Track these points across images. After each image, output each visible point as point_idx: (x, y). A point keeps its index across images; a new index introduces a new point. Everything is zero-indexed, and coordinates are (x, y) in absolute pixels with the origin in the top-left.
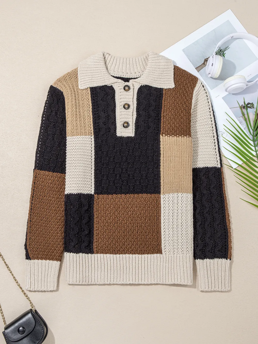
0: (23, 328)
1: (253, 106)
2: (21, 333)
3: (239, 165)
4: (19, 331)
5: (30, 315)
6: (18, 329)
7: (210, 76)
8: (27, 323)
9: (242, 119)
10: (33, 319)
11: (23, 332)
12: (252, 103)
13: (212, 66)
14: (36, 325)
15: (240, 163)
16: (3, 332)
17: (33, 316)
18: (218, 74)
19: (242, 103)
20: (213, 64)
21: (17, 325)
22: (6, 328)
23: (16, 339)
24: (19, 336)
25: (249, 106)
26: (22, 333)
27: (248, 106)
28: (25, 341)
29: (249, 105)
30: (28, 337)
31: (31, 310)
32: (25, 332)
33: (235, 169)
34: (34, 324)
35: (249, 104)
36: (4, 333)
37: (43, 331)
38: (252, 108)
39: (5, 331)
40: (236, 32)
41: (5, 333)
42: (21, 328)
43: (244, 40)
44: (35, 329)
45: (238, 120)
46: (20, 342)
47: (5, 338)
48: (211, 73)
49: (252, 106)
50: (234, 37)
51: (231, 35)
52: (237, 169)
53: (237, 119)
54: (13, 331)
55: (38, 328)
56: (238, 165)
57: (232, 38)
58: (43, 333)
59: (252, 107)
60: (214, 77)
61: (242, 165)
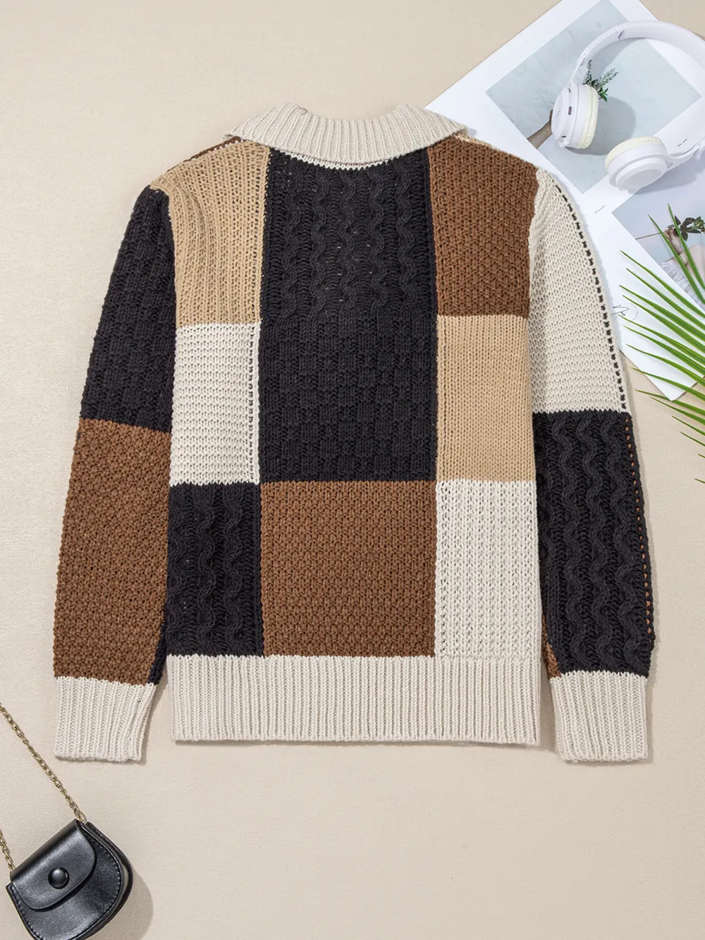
0: (64, 871)
1: (702, 225)
2: (57, 886)
3: (687, 390)
4: (51, 880)
5: (78, 837)
6: (47, 874)
7: (566, 142)
8: (75, 857)
9: (673, 265)
10: (86, 845)
11: (64, 882)
12: (699, 219)
13: (570, 113)
14: (98, 860)
15: (689, 383)
16: (7, 887)
17: (85, 836)
18: (589, 135)
19: (666, 223)
20: (570, 108)
21: (44, 863)
22: (16, 876)
23: (47, 903)
24: (54, 893)
25: (691, 228)
26: (62, 885)
27: (688, 226)
28: (70, 905)
29: (692, 225)
30: (79, 893)
31: (77, 822)
32: (70, 882)
33: (674, 402)
34: (92, 857)
35: (689, 221)
36: (9, 889)
37: (120, 875)
38: (699, 232)
39: (14, 884)
40: (625, 21)
41: (13, 888)
42: (57, 872)
43: (653, 43)
44: (95, 872)
45: (664, 269)
46: (59, 909)
47: (15, 902)
48: (569, 136)
49: (699, 228)
50: (625, 36)
51: (619, 29)
52: (682, 400)
53: (660, 265)
54: (36, 883)
55: (104, 867)
56: (684, 391)
57: (622, 38)
58: (120, 881)
59: (700, 230)
60: (578, 148)
61: (695, 389)
